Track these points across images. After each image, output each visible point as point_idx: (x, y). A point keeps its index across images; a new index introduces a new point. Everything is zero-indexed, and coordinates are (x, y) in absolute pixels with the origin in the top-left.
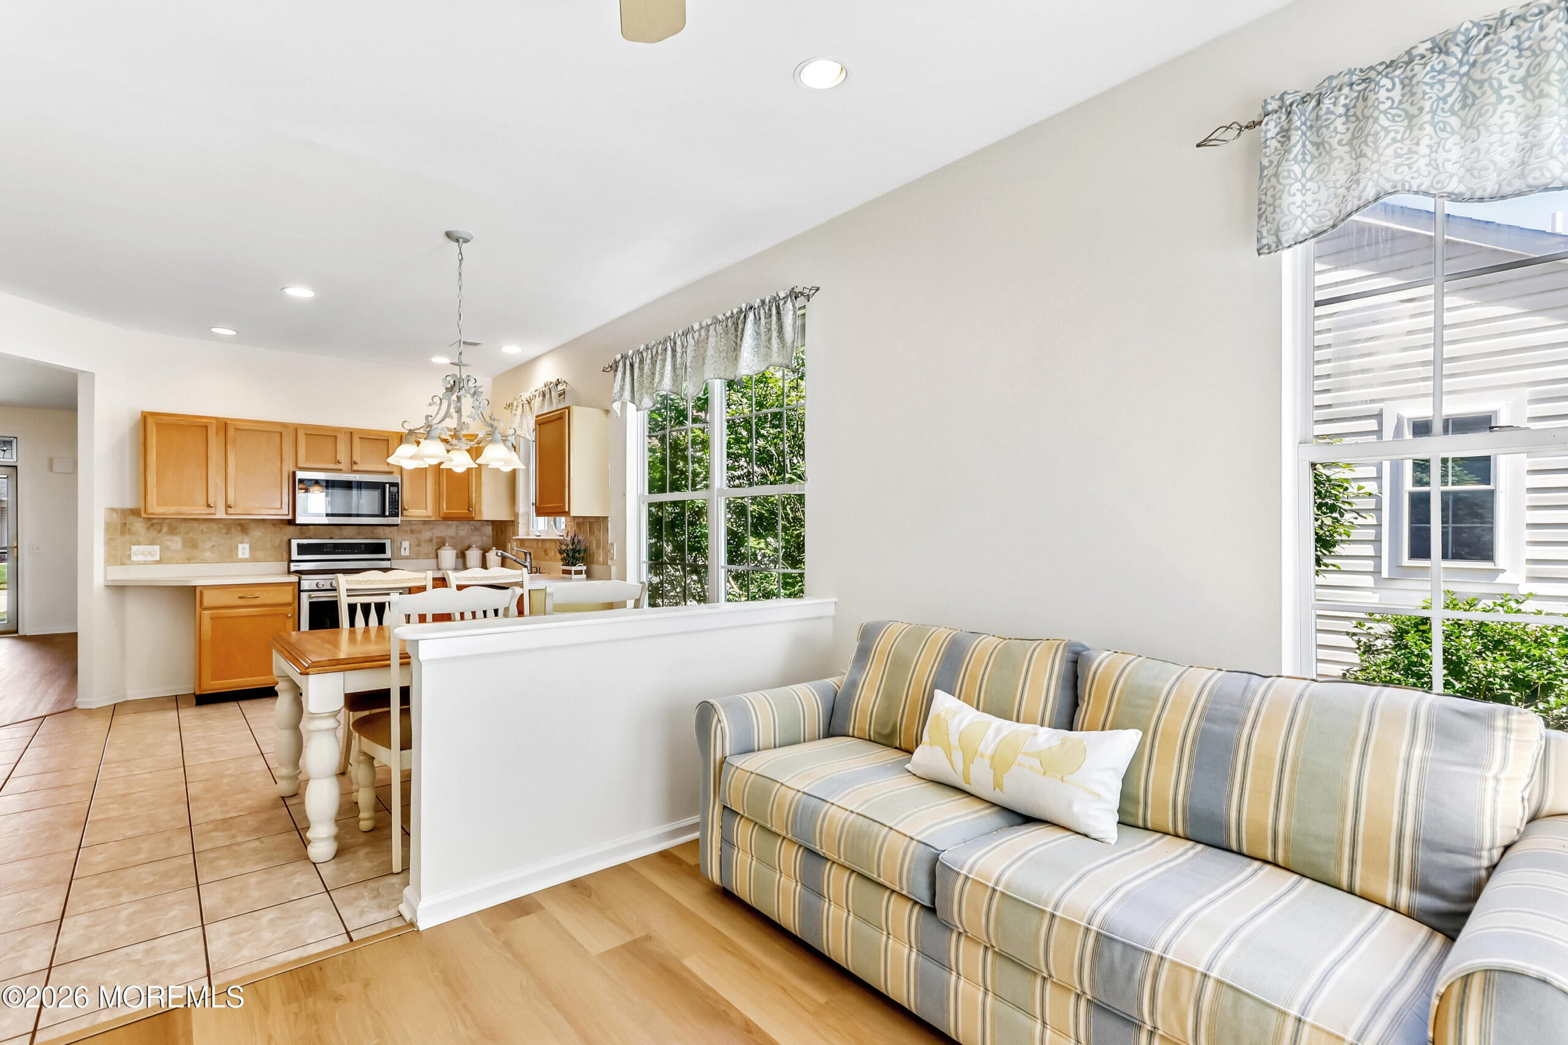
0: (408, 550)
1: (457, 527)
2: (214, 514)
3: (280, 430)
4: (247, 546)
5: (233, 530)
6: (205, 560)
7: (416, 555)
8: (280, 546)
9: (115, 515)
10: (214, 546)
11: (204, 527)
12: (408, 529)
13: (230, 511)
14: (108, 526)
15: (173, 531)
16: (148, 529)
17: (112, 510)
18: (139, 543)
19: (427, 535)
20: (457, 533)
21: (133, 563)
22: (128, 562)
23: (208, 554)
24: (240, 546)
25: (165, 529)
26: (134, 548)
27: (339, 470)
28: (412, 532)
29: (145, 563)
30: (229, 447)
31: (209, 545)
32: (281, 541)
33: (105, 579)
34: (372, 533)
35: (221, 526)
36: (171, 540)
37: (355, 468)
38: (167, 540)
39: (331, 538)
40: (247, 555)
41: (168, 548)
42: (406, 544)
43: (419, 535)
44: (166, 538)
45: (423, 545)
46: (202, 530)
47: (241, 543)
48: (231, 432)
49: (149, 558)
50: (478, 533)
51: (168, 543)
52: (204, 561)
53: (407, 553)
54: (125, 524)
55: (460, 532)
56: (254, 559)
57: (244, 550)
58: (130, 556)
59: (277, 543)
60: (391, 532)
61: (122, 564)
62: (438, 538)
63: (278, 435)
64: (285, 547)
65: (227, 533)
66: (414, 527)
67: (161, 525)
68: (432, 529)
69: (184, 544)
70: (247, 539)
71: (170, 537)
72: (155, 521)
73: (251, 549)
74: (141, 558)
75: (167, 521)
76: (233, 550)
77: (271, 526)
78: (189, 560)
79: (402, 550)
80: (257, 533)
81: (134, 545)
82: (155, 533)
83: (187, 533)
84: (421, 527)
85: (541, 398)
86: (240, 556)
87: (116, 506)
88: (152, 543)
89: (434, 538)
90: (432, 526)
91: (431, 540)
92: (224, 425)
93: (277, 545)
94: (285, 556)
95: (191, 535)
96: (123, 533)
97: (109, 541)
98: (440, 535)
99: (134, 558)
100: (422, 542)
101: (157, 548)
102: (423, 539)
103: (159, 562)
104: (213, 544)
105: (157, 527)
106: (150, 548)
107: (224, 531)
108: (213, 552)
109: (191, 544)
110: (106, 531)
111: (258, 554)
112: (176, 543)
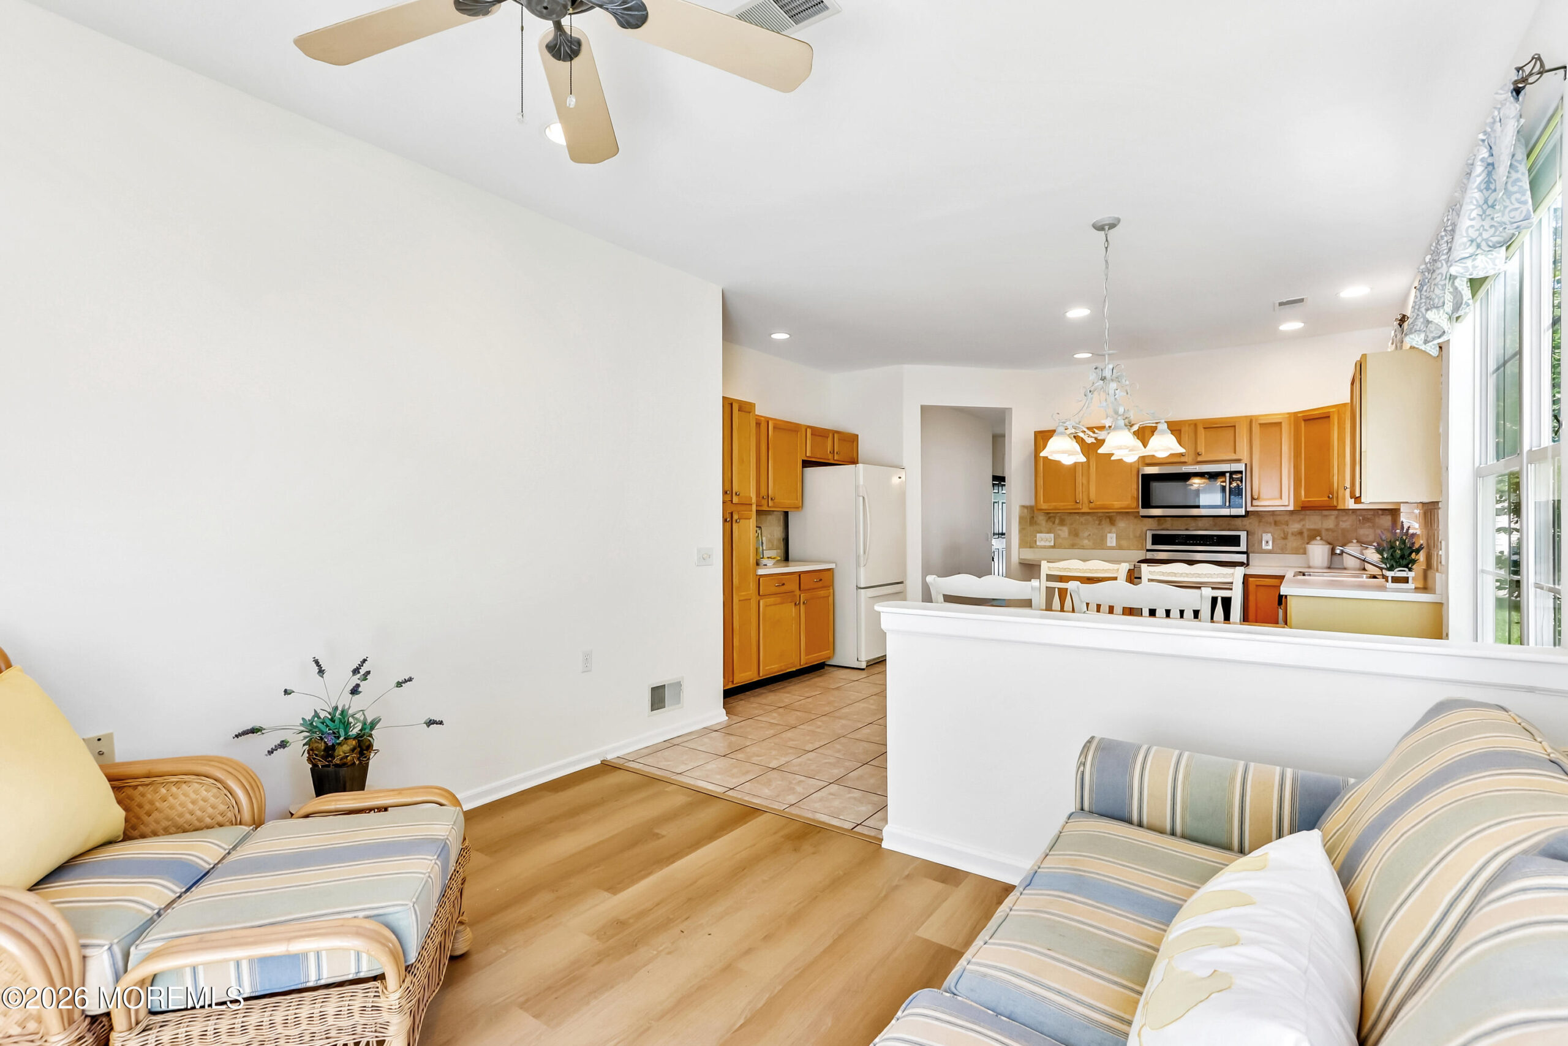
0: (1270, 543)
1: (1337, 517)
2: (1082, 508)
4: (1114, 536)
5: (1103, 522)
6: (1083, 546)
7: (1282, 549)
8: (1140, 536)
9: (1026, 511)
10: (1090, 535)
11: (1083, 519)
12: (1271, 519)
13: (1092, 505)
14: (1022, 519)
15: (1062, 523)
16: (1047, 521)
17: (1023, 507)
18: (1041, 532)
19: (1295, 527)
20: (1337, 525)
21: (1037, 547)
22: (1035, 546)
23: (1086, 542)
24: (1109, 535)
25: (1057, 521)
26: (1038, 535)
27: (1184, 463)
28: (1276, 523)
29: (1045, 547)
31: (1086, 534)
32: (1142, 531)
33: (1019, 559)
34: (1225, 524)
35: (1095, 518)
36: (1061, 530)
37: (1200, 459)
38: (1058, 530)
39: (1187, 530)
40: (1114, 544)
41: (1059, 535)
42: (1268, 537)
43: (1285, 527)
44: (1058, 528)
45: (1289, 538)
46: (1082, 522)
47: (1110, 533)
49: (1047, 544)
50: (1370, 524)
51: (1059, 532)
52: (1083, 548)
53: (1270, 547)
54: (1033, 517)
55: (1341, 523)
56: (1119, 547)
57: (1111, 540)
58: (1036, 541)
59: (1138, 534)
60: (1250, 523)
61: (1030, 547)
64: (1144, 537)
65: (1099, 524)
66: (1278, 518)
67: (1055, 517)
68: (1301, 520)
69: (1070, 533)
70: (1114, 530)
71: (1061, 528)
72: (1051, 515)
73: (1117, 538)
74: (1042, 543)
75: (1059, 515)
76: (1103, 539)
77: (1133, 518)
78: (1073, 546)
79: (1264, 543)
80: (1122, 524)
81: (1039, 533)
82: (1051, 524)
83: (1071, 524)
84: (1287, 518)
86: (1109, 544)
87: (1026, 504)
88: (1049, 532)
89: (1305, 531)
90: (1301, 517)
91: (1297, 533)
94: (1144, 545)
95: (1074, 526)
96: (1030, 524)
97: (1022, 530)
98: (1312, 527)
99: (1038, 543)
100: (1289, 535)
101: (1052, 536)
102: (1290, 531)
103: (1054, 547)
104: (1089, 533)
105: (1052, 519)
106: (1048, 535)
107: (1097, 522)
108: (1089, 541)
109: (1075, 534)
110: (1020, 523)
111: (1124, 543)
112: (1064, 531)
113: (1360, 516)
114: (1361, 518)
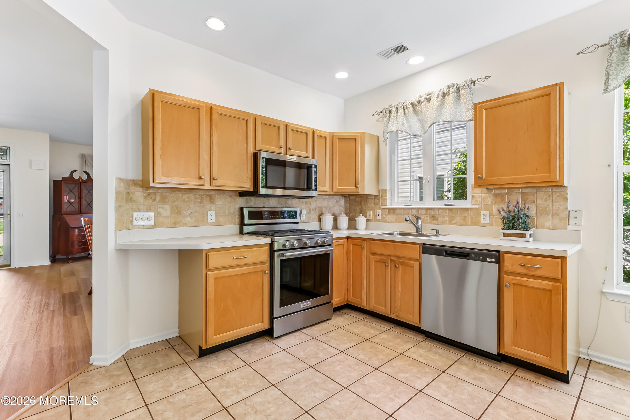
2: (203, 185)
3: (246, 118)
4: (213, 213)
5: (204, 199)
6: (186, 224)
8: (234, 213)
9: (122, 184)
10: (192, 212)
11: (186, 196)
12: (304, 200)
13: (214, 182)
14: (118, 193)
15: (164, 200)
16: (146, 198)
17: (120, 180)
18: (139, 210)
19: (314, 205)
20: (328, 204)
21: (134, 228)
22: (131, 227)
23: (188, 219)
24: (209, 213)
25: (158, 198)
26: (135, 214)
28: (306, 203)
29: (144, 227)
30: (213, 128)
31: (189, 211)
32: (235, 208)
33: (116, 243)
34: (286, 203)
35: (197, 196)
36: (162, 208)
38: (160, 207)
40: (213, 221)
41: (160, 215)
42: (304, 212)
43: (309, 205)
44: (159, 206)
45: (312, 212)
46: (184, 200)
47: (210, 210)
48: (215, 116)
49: (147, 223)
51: (160, 210)
52: (185, 225)
54: (128, 193)
55: (329, 203)
56: (218, 223)
57: (211, 217)
58: (132, 221)
59: (232, 210)
60: (295, 203)
61: (127, 228)
62: (319, 207)
63: (245, 121)
64: (237, 213)
65: (200, 203)
66: (307, 200)
67: (155, 194)
68: (316, 201)
69: (172, 212)
70: (213, 207)
71: (161, 206)
72: (151, 191)
73: (217, 215)
74: (141, 223)
75: (160, 191)
76: (205, 215)
77: (228, 197)
78: (175, 224)
79: (301, 216)
80: (220, 201)
81: (136, 211)
82: (151, 202)
83: (174, 202)
84: (310, 199)
85: (440, 98)
86: (209, 221)
87: (123, 177)
88: (149, 210)
90: (316, 199)
91: (316, 209)
92: (211, 109)
93: (232, 212)
94: (237, 220)
95: (176, 203)
96: (127, 201)
97: (118, 208)
98: (320, 205)
99: (135, 223)
100: (311, 210)
101: (152, 214)
102: (311, 208)
103: (154, 226)
104: (191, 211)
105: (153, 196)
106: (147, 214)
107: (199, 200)
108: (192, 218)
109: (177, 211)
110: (117, 198)
111: (221, 219)
112: (166, 210)
113: (335, 199)
114: (335, 200)
